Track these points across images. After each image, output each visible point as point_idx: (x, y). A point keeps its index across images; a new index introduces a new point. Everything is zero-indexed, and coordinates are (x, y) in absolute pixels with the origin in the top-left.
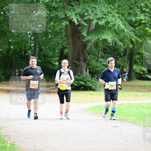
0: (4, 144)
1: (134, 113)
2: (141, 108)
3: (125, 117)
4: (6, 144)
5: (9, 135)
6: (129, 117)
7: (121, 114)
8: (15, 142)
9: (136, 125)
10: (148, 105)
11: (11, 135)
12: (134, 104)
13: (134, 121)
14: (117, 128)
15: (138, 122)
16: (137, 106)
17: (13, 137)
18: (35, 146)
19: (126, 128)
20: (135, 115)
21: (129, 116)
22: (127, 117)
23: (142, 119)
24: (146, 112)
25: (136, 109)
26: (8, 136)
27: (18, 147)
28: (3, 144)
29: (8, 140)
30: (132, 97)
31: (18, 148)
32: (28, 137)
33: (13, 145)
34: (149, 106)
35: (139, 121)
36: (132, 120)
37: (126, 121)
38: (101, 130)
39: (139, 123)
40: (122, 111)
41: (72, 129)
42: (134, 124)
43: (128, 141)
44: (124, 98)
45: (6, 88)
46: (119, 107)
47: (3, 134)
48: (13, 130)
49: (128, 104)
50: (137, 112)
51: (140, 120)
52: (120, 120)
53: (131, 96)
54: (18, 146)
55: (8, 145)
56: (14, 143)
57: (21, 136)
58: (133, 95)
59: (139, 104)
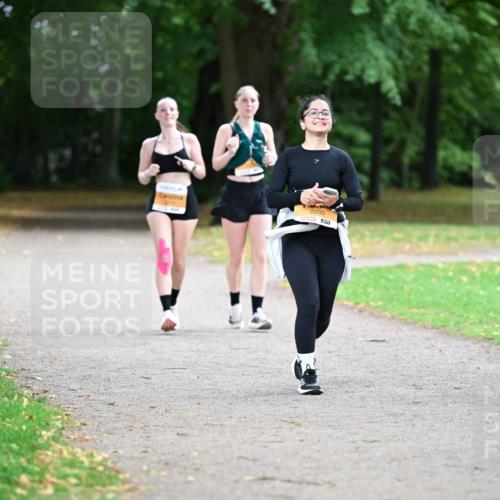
0: (11, 397)
1: (442, 297)
2: (465, 279)
3: (411, 307)
4: (16, 397)
5: (29, 367)
6: (422, 310)
7: (398, 300)
8: (46, 392)
9: (448, 334)
10: (486, 270)
11: (32, 369)
12: (440, 265)
13: (440, 324)
14: (384, 344)
15: (455, 325)
16: (451, 274)
17: (42, 377)
18: (112, 404)
19: (415, 344)
20: (443, 301)
21: (424, 307)
22: (416, 311)
23: (465, 315)
24: (481, 292)
25: (448, 284)
26: (24, 373)
27: (56, 409)
28: (6, 399)
29: (22, 386)
30: (435, 243)
31: (56, 414)
32: (91, 376)
33: (39, 401)
34: (490, 273)
35: (458, 323)
36: (433, 320)
37: (415, 323)
38: (330, 352)
39: (456, 328)
40: (402, 288)
41: (235, 349)
42: (442, 334)
43: (421, 389)
44: (407, 246)
45: (16, 213)
46: (391, 277)
47: (7, 367)
48: (39, 352)
49: (421, 265)
50: (452, 291)
51: (461, 320)
52: (393, 317)
53: (431, 240)
54: (58, 407)
55: (26, 402)
56: (42, 395)
57: (66, 371)
58: (436, 236)
59: (457, 264)
